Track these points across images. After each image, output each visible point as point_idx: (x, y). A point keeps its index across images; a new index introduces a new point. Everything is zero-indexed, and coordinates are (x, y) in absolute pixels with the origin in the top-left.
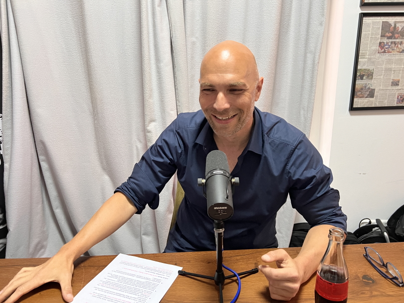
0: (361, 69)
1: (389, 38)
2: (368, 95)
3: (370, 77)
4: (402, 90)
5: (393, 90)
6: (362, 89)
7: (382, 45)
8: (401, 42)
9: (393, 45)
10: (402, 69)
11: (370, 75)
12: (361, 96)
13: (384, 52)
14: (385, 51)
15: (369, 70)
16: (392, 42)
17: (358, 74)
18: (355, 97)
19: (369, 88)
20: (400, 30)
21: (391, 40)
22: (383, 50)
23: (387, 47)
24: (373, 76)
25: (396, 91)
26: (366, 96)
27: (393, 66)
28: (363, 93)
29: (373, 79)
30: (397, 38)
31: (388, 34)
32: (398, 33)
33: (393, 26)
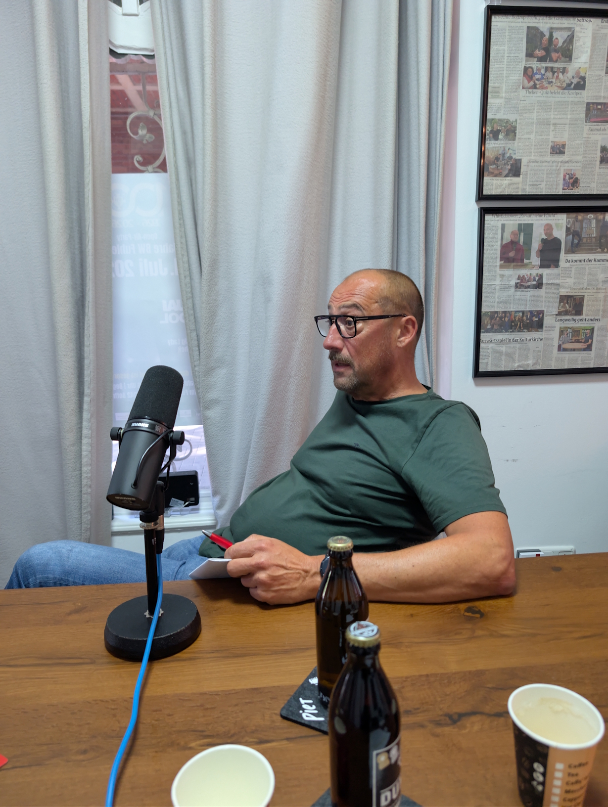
1: (541, 59)
2: (510, 170)
3: (511, 137)
4: (570, 164)
5: (554, 162)
6: (497, 159)
7: (530, 73)
8: (564, 69)
9: (549, 74)
10: (568, 121)
11: (511, 131)
12: (496, 172)
13: (534, 87)
14: (535, 85)
15: (508, 121)
18: (486, 173)
19: (510, 158)
21: (544, 65)
22: (532, 83)
24: (515, 133)
25: (559, 164)
27: (553, 115)
28: (499, 168)
29: (517, 139)
30: (556, 61)
31: (539, 53)
32: (556, 51)
33: (547, 36)
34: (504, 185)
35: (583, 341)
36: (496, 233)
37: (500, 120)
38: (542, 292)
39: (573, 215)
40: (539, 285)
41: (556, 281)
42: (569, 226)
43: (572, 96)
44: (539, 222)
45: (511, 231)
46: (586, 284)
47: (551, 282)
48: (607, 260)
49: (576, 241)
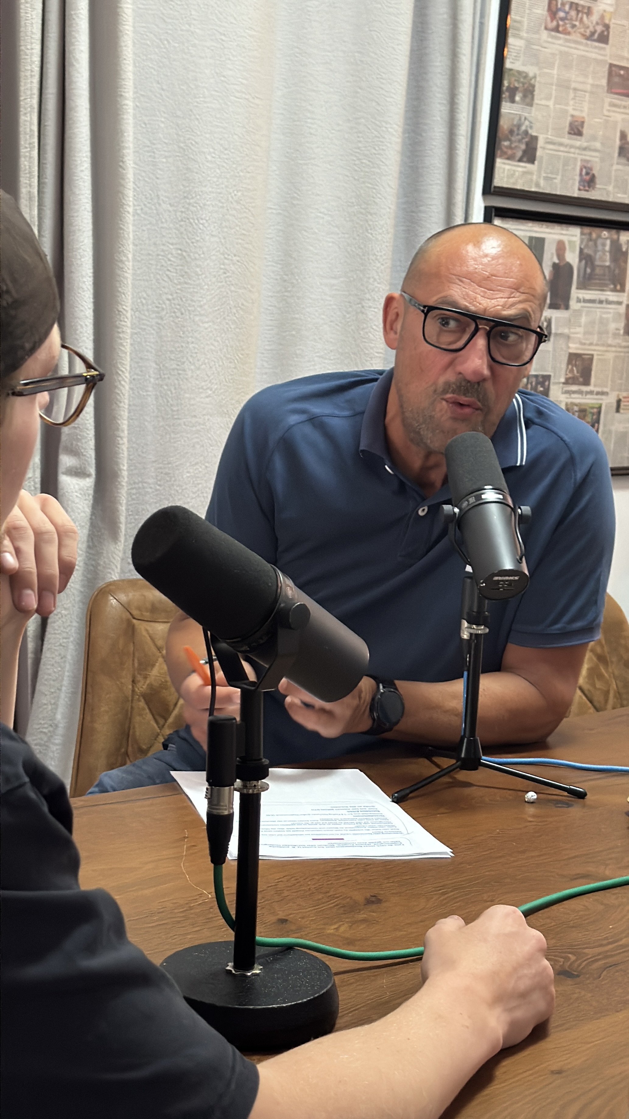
0: (511, 70)
2: (525, 152)
3: (528, 100)
4: (588, 153)
5: (572, 147)
6: (511, 132)
7: (554, 9)
8: (589, 8)
9: (573, 13)
10: (588, 88)
11: (529, 93)
12: (509, 152)
14: (558, 26)
15: (526, 75)
16: (572, 3)
18: (498, 153)
19: (526, 132)
22: (555, 23)
23: (561, 14)
24: (533, 96)
25: (577, 151)
26: (519, 154)
27: (574, 76)
28: (513, 146)
29: (535, 106)
34: (517, 174)
37: (519, 72)
39: (587, 230)
42: (582, 247)
43: (594, 52)
44: (551, 236)
46: (596, 337)
47: (559, 331)
48: (620, 303)
49: (589, 270)
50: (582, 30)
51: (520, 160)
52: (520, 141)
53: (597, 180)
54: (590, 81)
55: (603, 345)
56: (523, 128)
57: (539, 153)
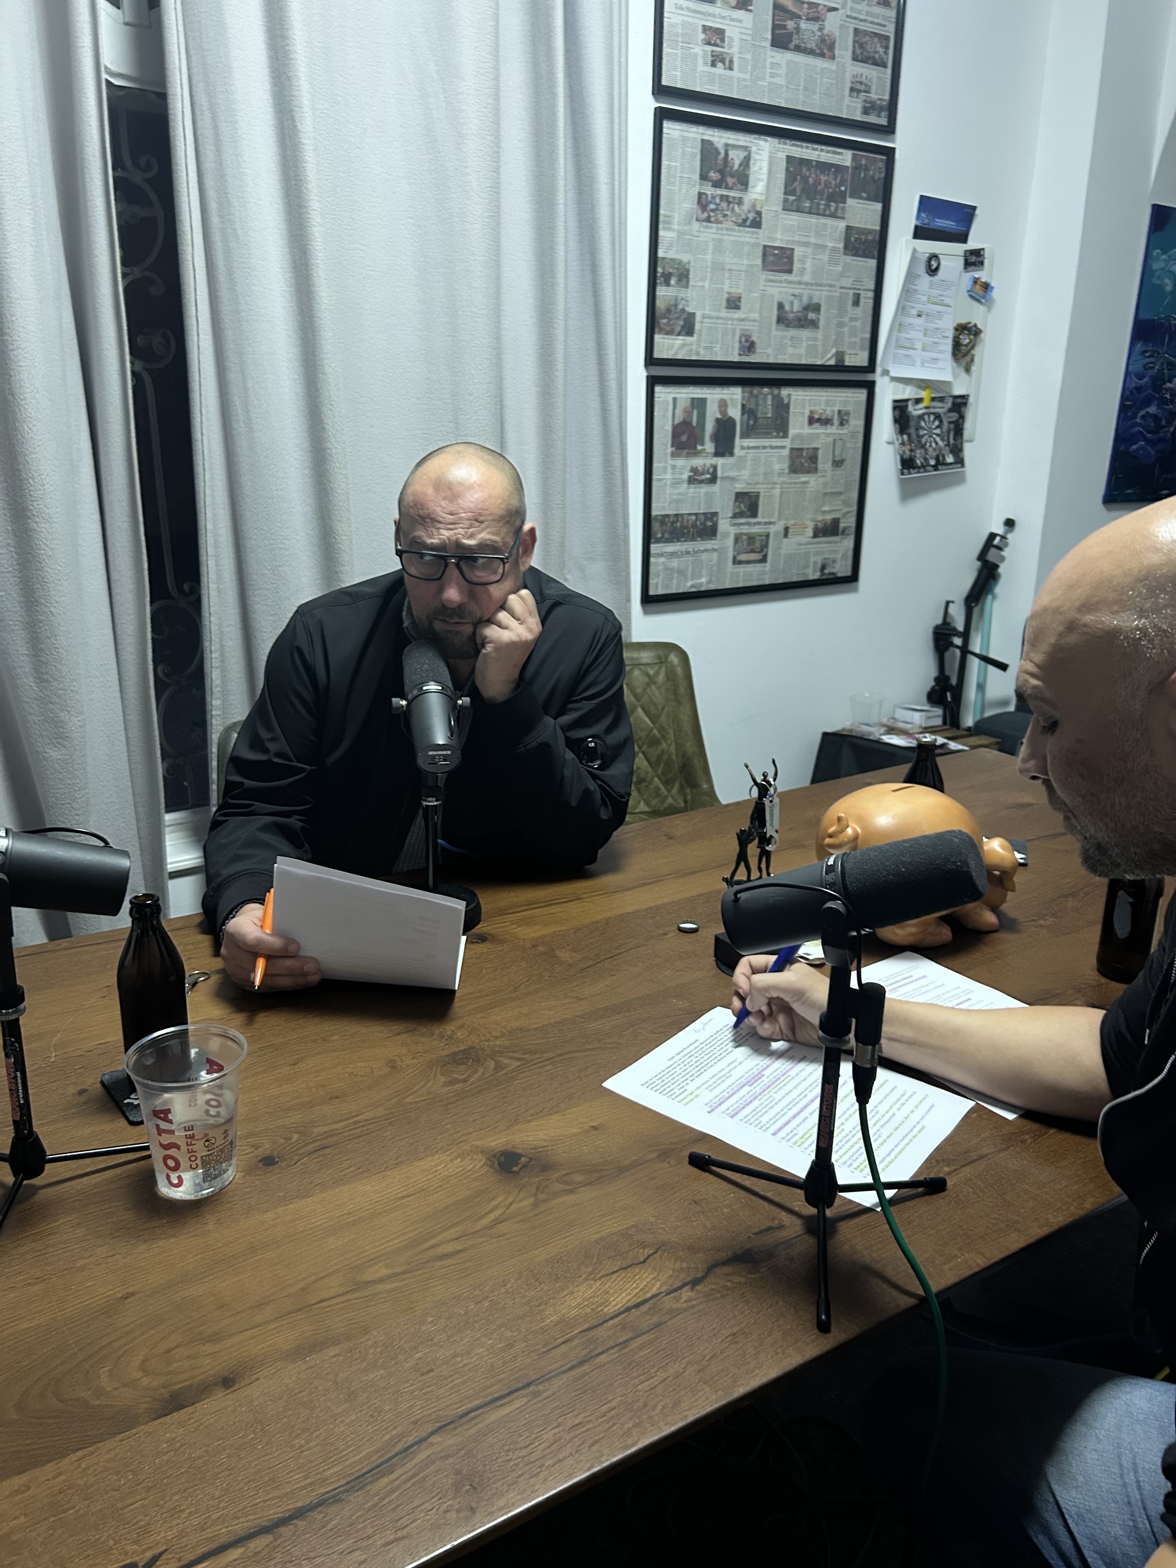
0: (664, 258)
1: (716, 184)
2: (683, 327)
3: (683, 283)
4: (746, 323)
5: (729, 319)
6: (669, 311)
7: (704, 202)
8: (740, 198)
9: (724, 205)
10: (744, 268)
11: (684, 277)
12: (668, 328)
13: (708, 220)
14: (709, 217)
15: (680, 262)
16: (722, 196)
17: (660, 270)
18: (657, 330)
19: (683, 310)
20: (736, 167)
21: (719, 192)
22: (706, 214)
23: (712, 206)
24: (688, 279)
25: (735, 322)
26: (678, 329)
27: (727, 259)
28: (671, 323)
29: (690, 287)
30: (731, 189)
31: (714, 175)
32: (732, 176)
33: (722, 155)
34: (677, 346)
35: (758, 550)
36: (667, 410)
37: (672, 260)
38: (716, 488)
40: (713, 480)
41: (732, 474)
42: (744, 403)
43: (747, 236)
44: (713, 395)
45: (683, 406)
46: (761, 477)
47: (726, 474)
48: (783, 447)
49: (751, 422)
50: (734, 219)
51: (679, 334)
52: (678, 318)
53: (757, 346)
54: (745, 262)
55: (769, 483)
56: (680, 307)
57: (697, 326)
